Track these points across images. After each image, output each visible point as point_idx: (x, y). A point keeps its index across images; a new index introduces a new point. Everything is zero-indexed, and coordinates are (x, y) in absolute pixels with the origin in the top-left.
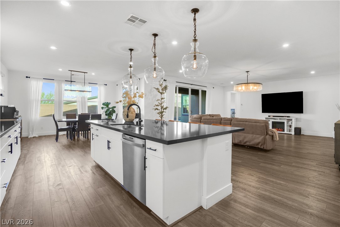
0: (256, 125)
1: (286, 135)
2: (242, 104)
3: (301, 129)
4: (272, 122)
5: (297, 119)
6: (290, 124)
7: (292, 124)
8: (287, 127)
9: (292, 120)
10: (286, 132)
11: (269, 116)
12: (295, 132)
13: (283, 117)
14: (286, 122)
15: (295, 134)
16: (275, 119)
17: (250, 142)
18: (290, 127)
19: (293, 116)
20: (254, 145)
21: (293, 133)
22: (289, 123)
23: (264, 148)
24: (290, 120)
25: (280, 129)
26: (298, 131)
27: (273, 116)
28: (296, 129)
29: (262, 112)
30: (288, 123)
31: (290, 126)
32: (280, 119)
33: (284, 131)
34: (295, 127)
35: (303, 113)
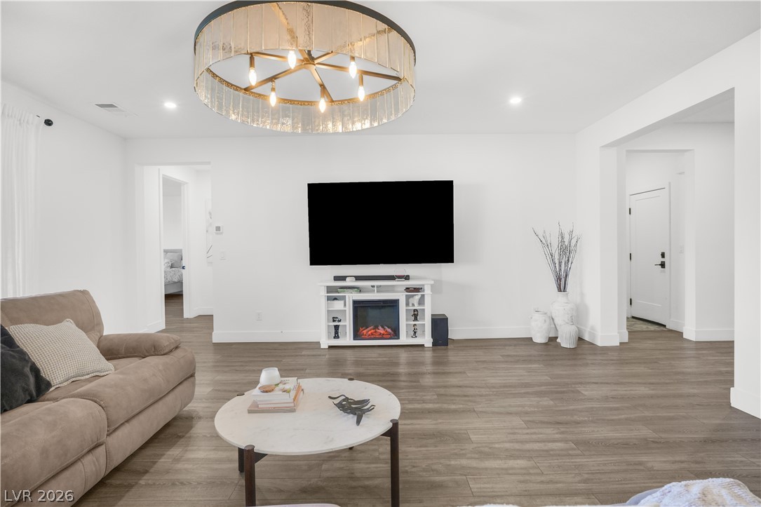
1: (403, 356)
2: (218, 229)
4: (355, 302)
7: (422, 304)
8: (407, 319)
9: (420, 290)
10: (404, 339)
11: (337, 278)
14: (401, 298)
16: (362, 290)
19: (421, 273)
21: (427, 340)
22: (411, 301)
24: (414, 290)
25: (381, 330)
27: (358, 278)
28: (436, 322)
30: (408, 303)
32: (380, 289)
33: (396, 334)
34: (433, 314)
35: (452, 261)
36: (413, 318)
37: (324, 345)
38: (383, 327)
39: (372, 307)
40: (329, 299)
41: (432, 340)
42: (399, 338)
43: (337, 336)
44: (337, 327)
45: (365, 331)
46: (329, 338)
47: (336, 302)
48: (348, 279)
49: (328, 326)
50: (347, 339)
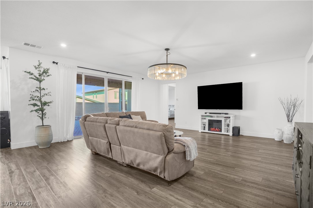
0: (149, 135)
1: (223, 137)
3: (239, 129)
4: (209, 120)
5: (235, 116)
6: (228, 123)
7: (230, 122)
8: (225, 126)
9: (230, 118)
10: (223, 132)
11: (206, 113)
12: (233, 132)
13: (220, 114)
14: (223, 120)
15: (233, 135)
16: (212, 117)
17: (144, 165)
18: (228, 127)
19: (232, 113)
20: (150, 170)
21: (231, 134)
22: (227, 121)
23: (164, 177)
24: (227, 118)
25: (217, 129)
26: (237, 131)
27: (210, 113)
28: (234, 128)
29: (198, 109)
30: (225, 121)
31: (228, 125)
32: (217, 117)
33: (221, 131)
34: (234, 126)
35: (242, 109)
36: (227, 126)
37: (200, 131)
38: (217, 128)
39: (215, 122)
40: (202, 119)
41: (232, 134)
42: (221, 132)
43: (204, 129)
44: (204, 127)
45: (212, 129)
46: (202, 130)
47: (204, 120)
48: (207, 113)
49: (202, 126)
50: (207, 130)
